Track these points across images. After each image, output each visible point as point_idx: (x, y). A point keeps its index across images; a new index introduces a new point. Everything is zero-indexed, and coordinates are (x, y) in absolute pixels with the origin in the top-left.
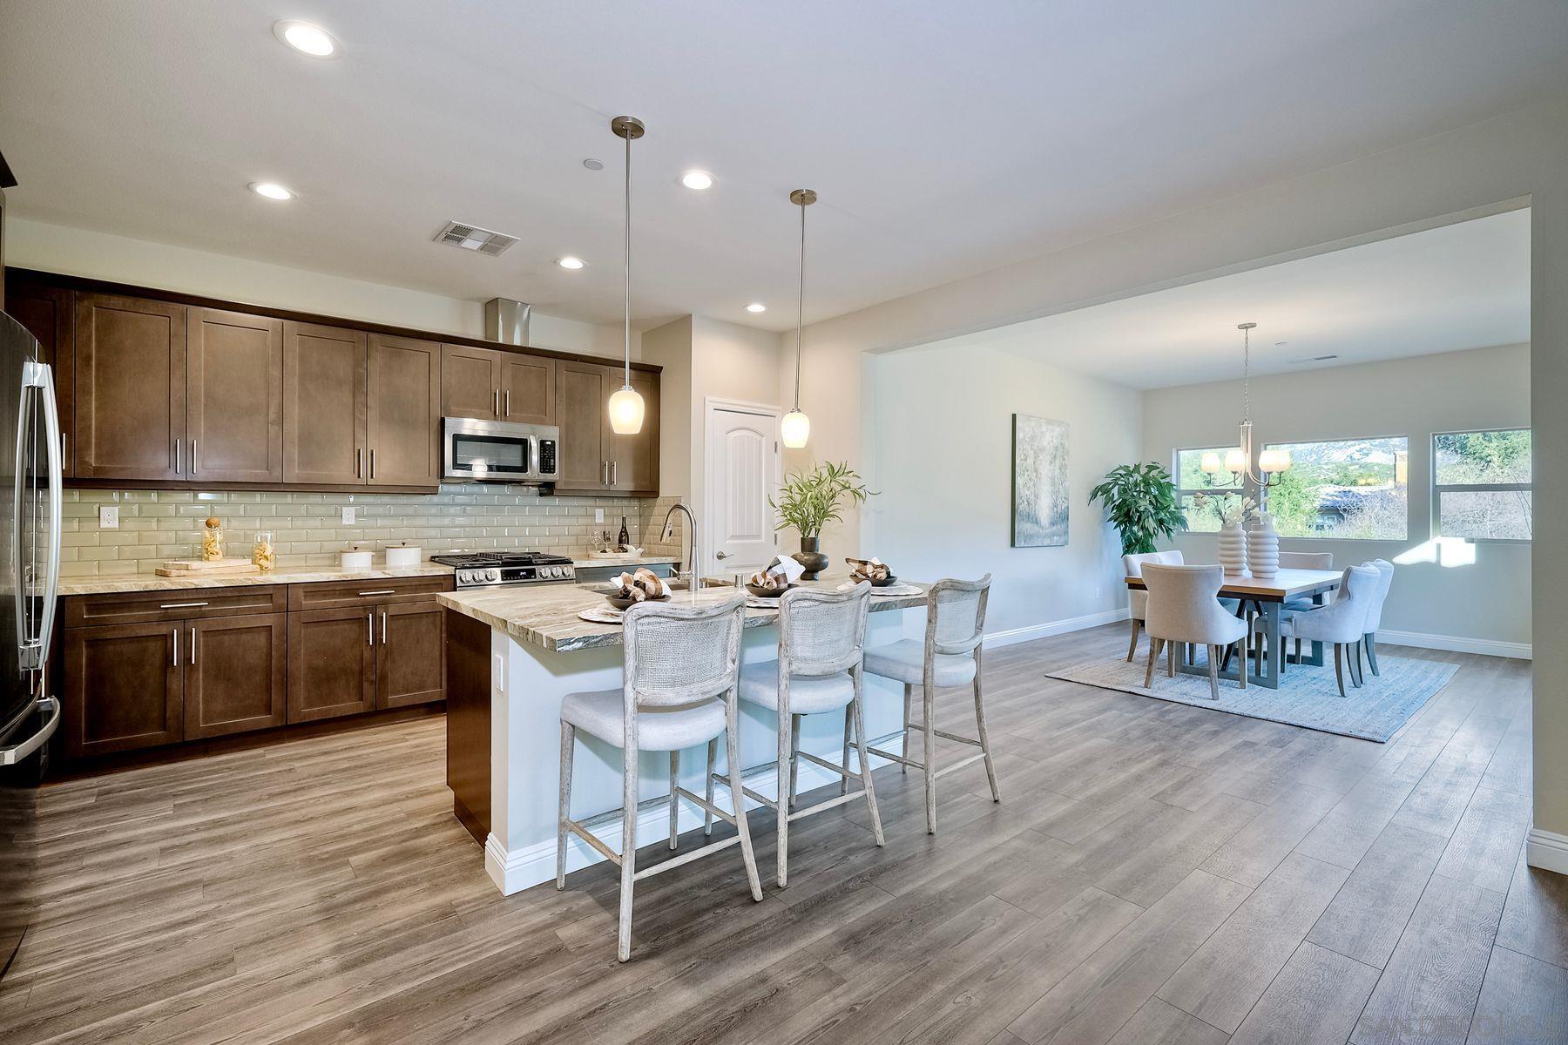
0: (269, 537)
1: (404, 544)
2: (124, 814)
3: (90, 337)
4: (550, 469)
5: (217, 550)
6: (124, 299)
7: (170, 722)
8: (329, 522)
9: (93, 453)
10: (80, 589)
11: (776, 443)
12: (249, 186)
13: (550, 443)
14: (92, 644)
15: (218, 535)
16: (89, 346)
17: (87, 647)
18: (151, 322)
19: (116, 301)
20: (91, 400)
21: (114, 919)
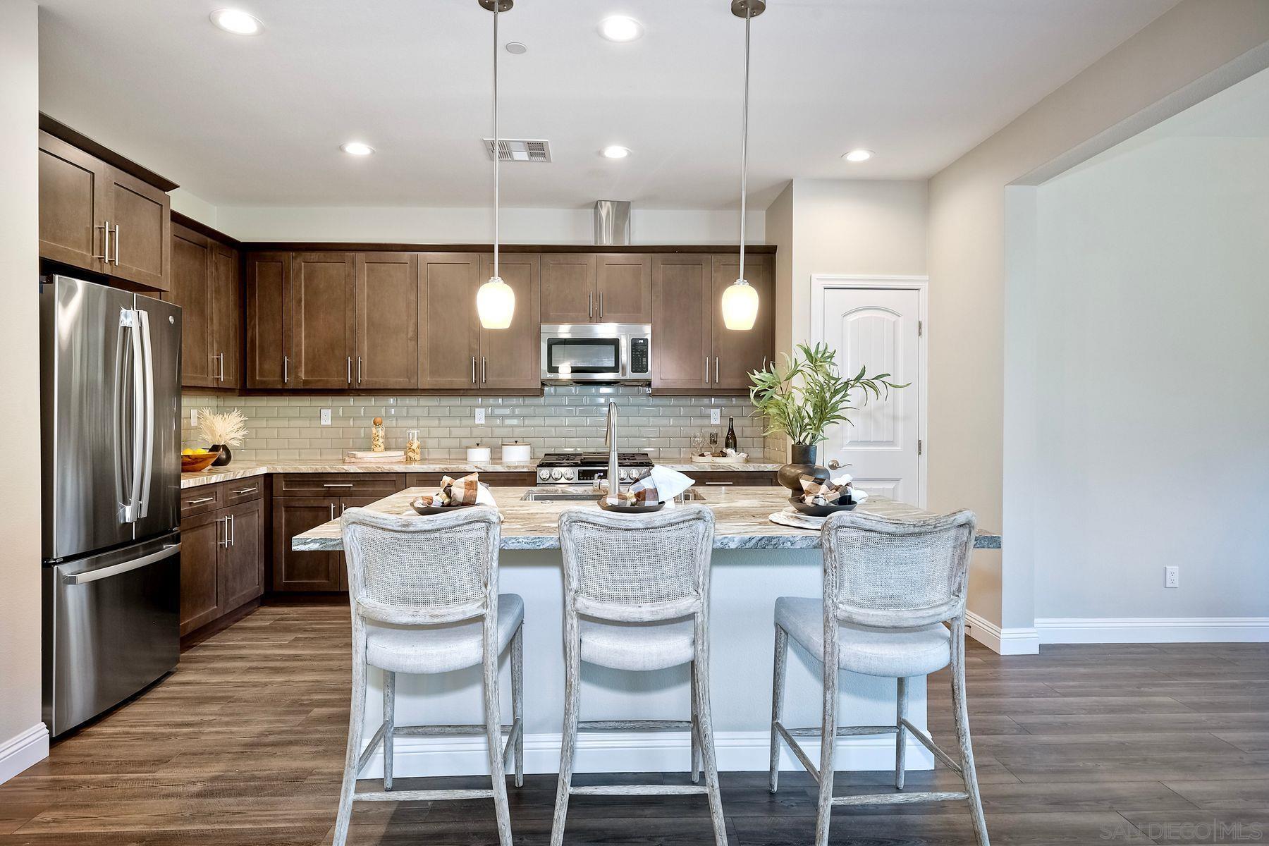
0: (416, 434)
1: (516, 442)
2: (266, 637)
3: (301, 284)
4: (643, 368)
5: (380, 443)
6: (319, 254)
7: (331, 575)
8: (466, 422)
9: (303, 370)
10: (280, 469)
11: (920, 324)
12: (341, 149)
13: (642, 341)
14: (288, 508)
15: (380, 432)
16: (300, 291)
17: (286, 511)
18: (333, 269)
19: (314, 256)
20: (301, 331)
21: (174, 709)
